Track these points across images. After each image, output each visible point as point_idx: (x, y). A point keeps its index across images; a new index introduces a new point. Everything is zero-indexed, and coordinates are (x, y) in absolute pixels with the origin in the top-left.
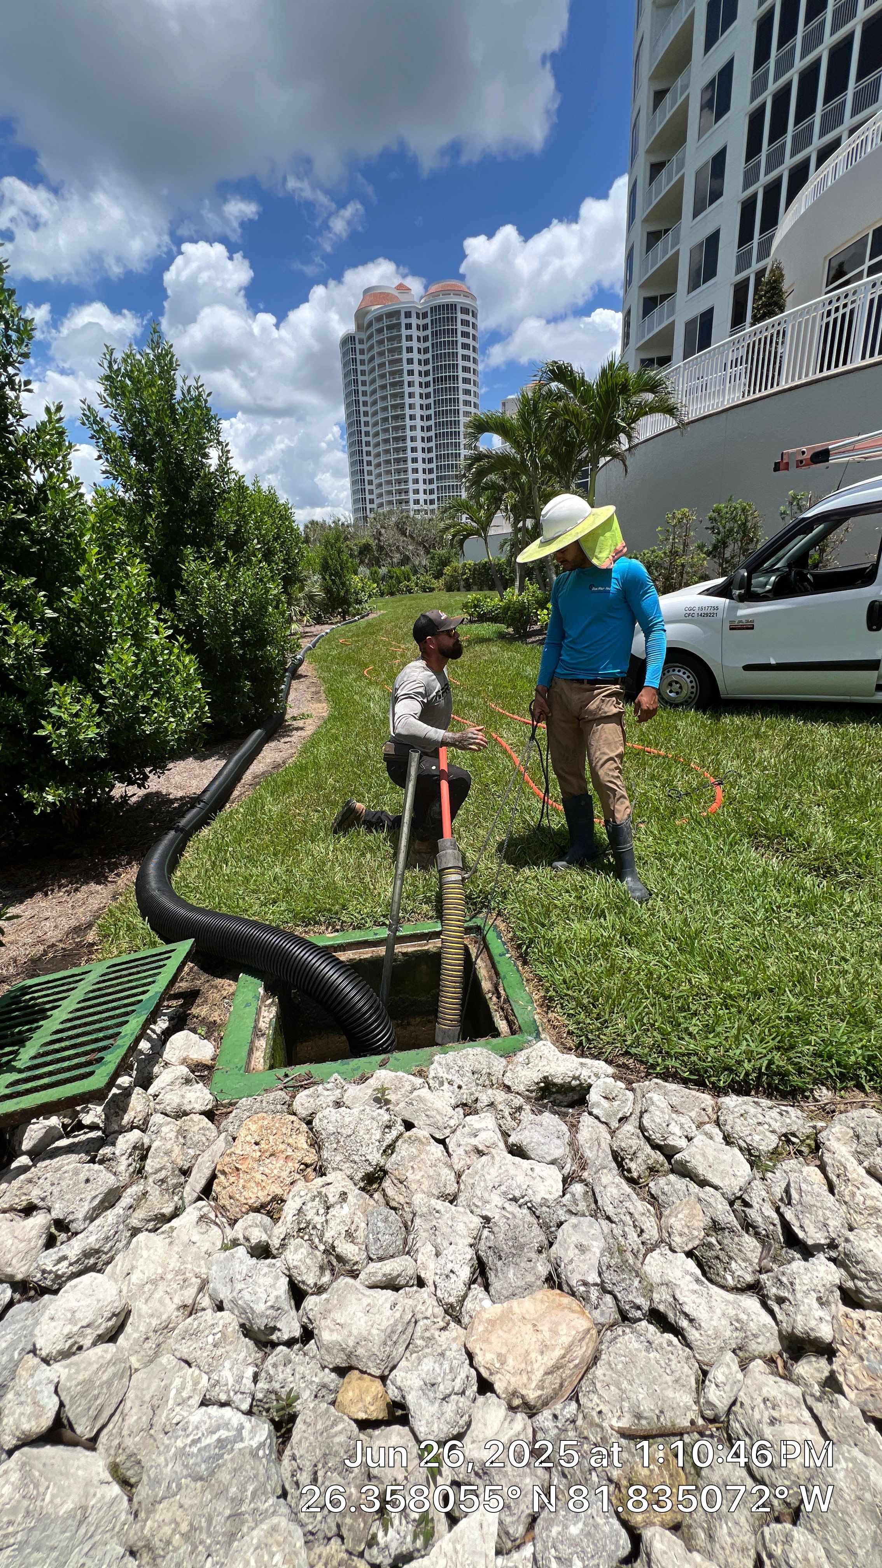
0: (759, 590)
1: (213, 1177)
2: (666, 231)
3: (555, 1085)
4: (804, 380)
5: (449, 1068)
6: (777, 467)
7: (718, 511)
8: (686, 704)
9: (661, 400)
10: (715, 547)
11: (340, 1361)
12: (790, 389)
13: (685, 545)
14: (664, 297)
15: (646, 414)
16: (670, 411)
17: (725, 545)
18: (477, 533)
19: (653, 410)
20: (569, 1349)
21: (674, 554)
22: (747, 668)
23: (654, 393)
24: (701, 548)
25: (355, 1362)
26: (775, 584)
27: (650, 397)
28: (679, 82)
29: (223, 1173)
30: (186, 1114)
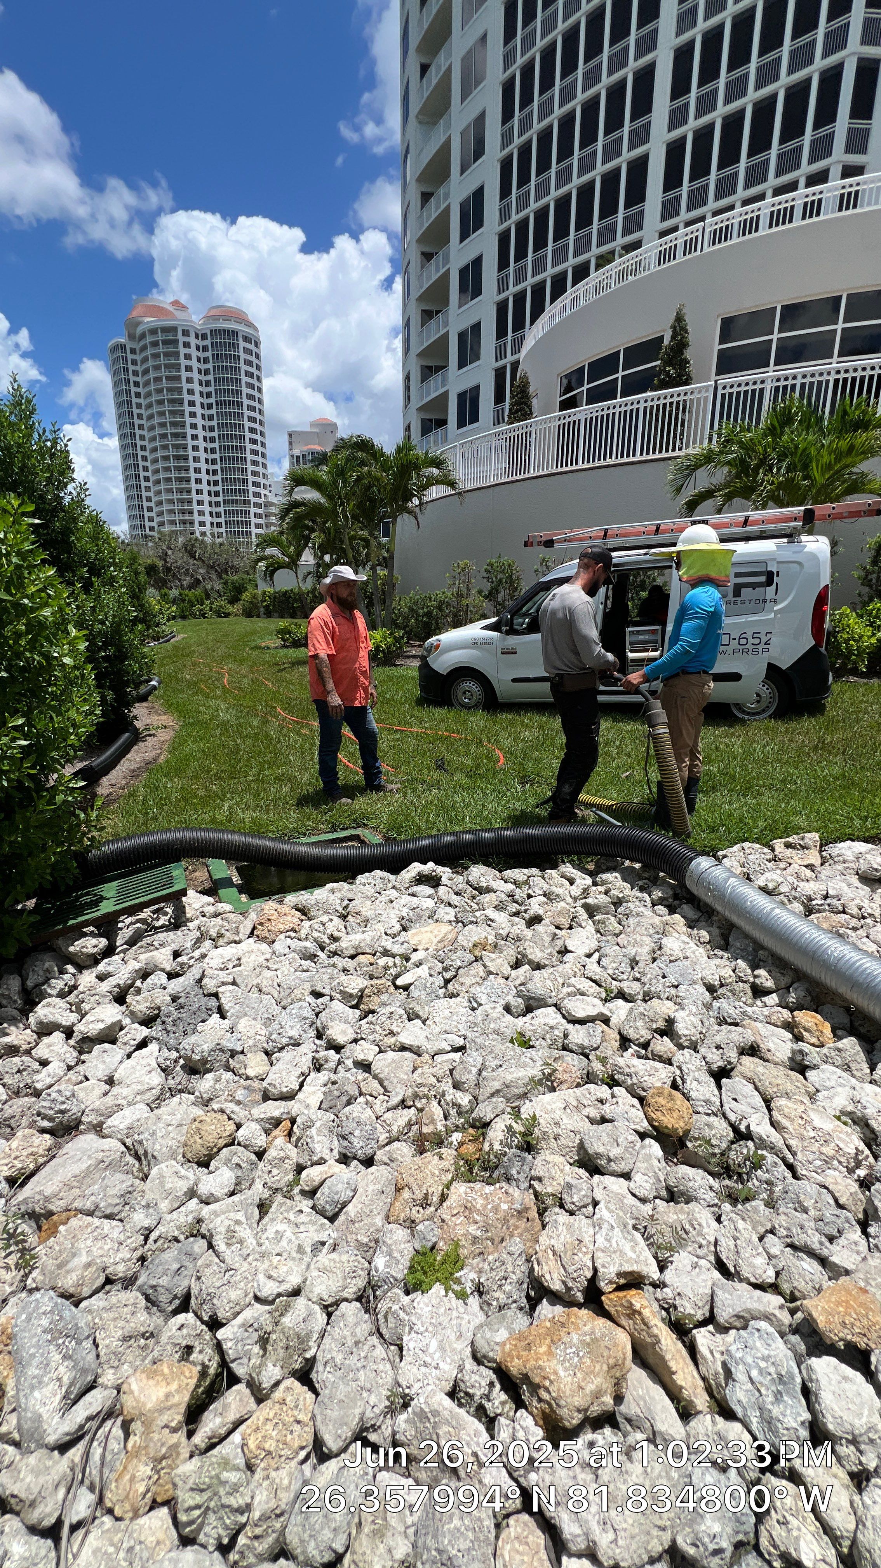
0: (519, 628)
1: (254, 928)
2: (438, 312)
3: (424, 876)
4: (545, 472)
5: (367, 878)
6: (526, 544)
7: (492, 565)
8: (476, 706)
9: (445, 475)
10: (490, 593)
11: (352, 952)
12: (537, 477)
13: (469, 590)
14: (439, 368)
15: (433, 484)
16: (452, 484)
17: (498, 592)
18: (288, 566)
19: (438, 482)
20: (446, 934)
21: (460, 596)
22: (515, 680)
23: (438, 468)
24: (480, 592)
25: (360, 951)
26: (528, 624)
27: (435, 471)
28: (442, 191)
29: (261, 924)
30: (220, 914)
